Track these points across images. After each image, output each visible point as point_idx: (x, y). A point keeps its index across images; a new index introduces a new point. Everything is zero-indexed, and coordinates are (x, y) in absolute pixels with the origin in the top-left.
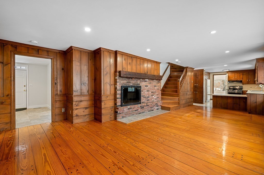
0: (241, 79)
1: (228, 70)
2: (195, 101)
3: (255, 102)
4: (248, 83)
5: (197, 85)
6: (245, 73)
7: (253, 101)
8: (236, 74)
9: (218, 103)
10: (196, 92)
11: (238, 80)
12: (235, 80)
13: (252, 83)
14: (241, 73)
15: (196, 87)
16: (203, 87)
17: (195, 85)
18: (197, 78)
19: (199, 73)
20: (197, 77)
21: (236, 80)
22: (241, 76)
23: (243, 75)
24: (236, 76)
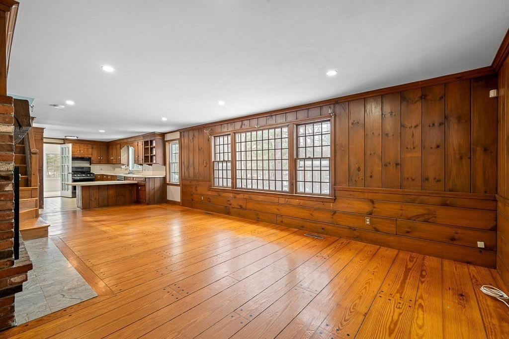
0: (90, 156)
1: (76, 138)
3: (154, 189)
4: (100, 162)
6: (95, 146)
7: (151, 187)
8: (82, 145)
9: (92, 199)
11: (86, 156)
12: (80, 157)
13: (104, 162)
14: (89, 146)
21: (82, 156)
22: (90, 150)
23: (92, 148)
24: (82, 149)
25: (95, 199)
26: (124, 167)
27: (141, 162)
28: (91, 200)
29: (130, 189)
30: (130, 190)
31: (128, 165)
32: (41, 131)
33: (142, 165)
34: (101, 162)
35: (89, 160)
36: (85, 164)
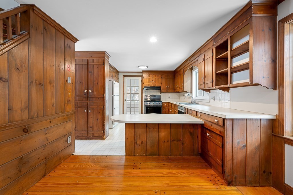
0: (160, 85)
2: (86, 135)
3: (243, 146)
4: (167, 91)
5: (90, 91)
6: (164, 76)
7: (238, 143)
8: (154, 76)
9: (138, 142)
10: (88, 111)
11: (157, 85)
12: (152, 86)
14: (160, 76)
15: (88, 97)
16: (103, 98)
17: (85, 91)
18: (89, 74)
19: (95, 61)
20: (90, 70)
21: (154, 85)
22: (160, 80)
23: (162, 78)
24: (154, 79)
25: (142, 142)
26: (187, 94)
27: (209, 85)
28: (136, 143)
29: (192, 131)
30: (191, 133)
31: (191, 93)
32: (102, 55)
33: (208, 91)
34: (169, 91)
35: (159, 88)
36: (156, 93)
